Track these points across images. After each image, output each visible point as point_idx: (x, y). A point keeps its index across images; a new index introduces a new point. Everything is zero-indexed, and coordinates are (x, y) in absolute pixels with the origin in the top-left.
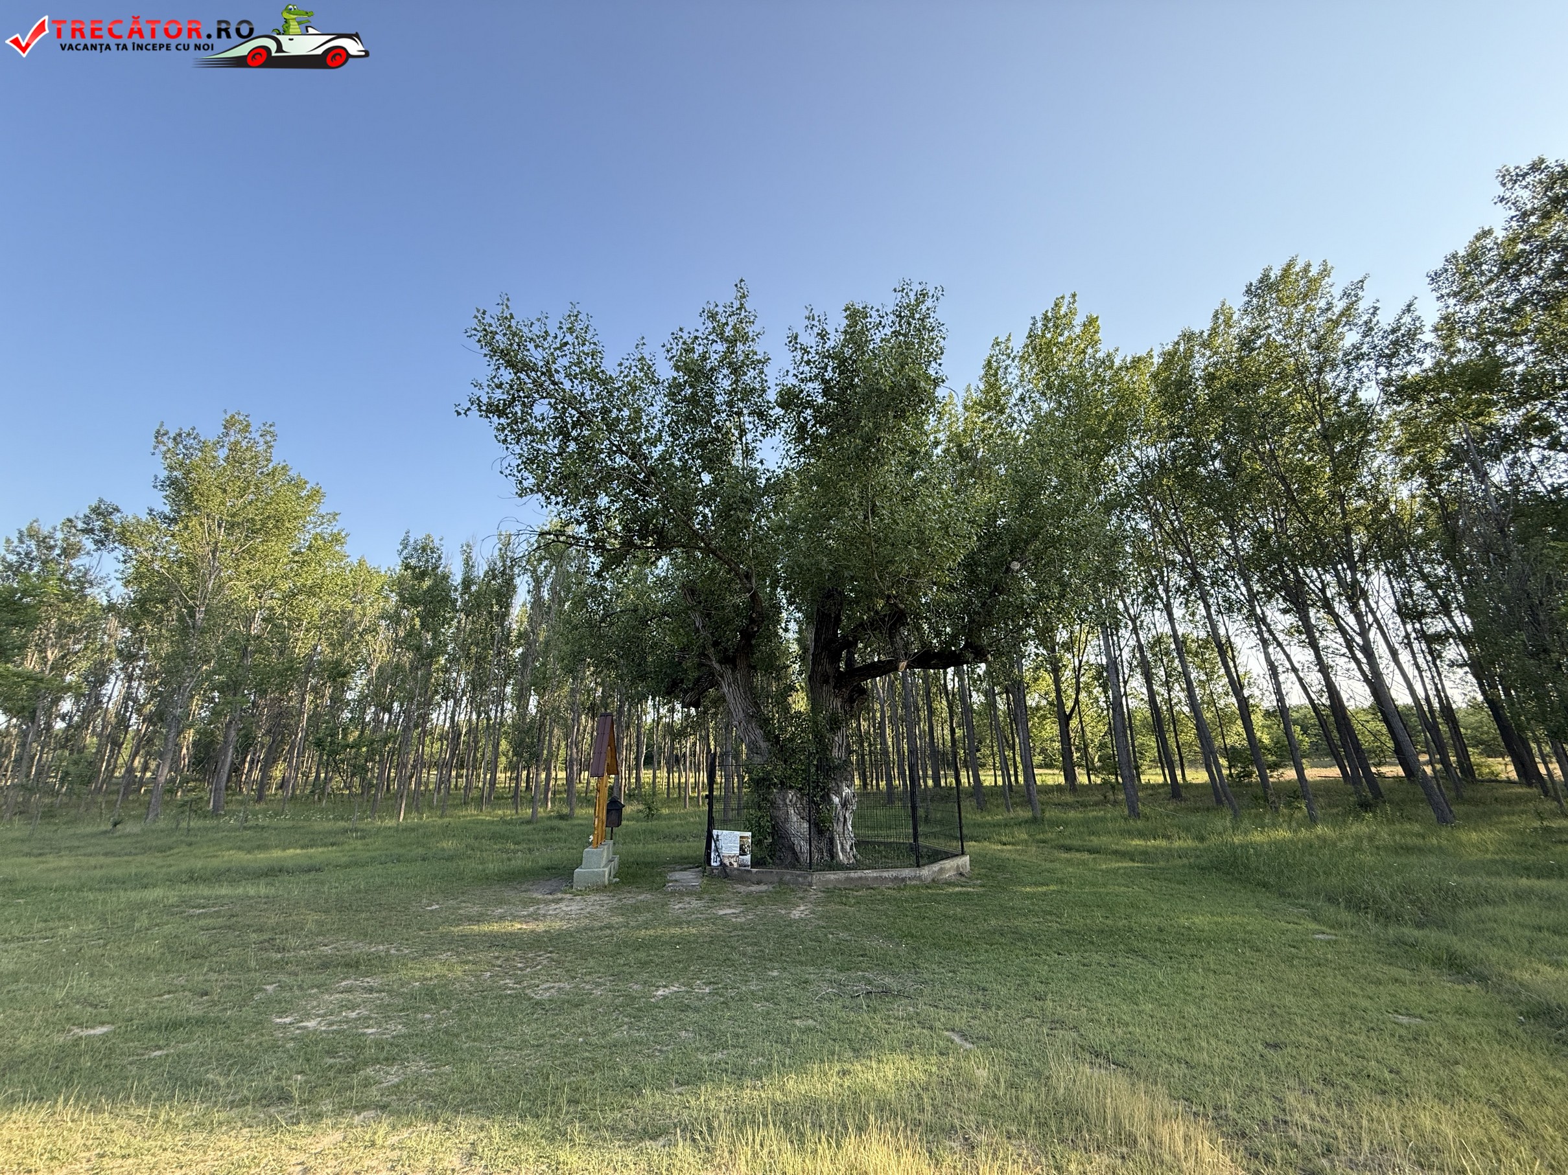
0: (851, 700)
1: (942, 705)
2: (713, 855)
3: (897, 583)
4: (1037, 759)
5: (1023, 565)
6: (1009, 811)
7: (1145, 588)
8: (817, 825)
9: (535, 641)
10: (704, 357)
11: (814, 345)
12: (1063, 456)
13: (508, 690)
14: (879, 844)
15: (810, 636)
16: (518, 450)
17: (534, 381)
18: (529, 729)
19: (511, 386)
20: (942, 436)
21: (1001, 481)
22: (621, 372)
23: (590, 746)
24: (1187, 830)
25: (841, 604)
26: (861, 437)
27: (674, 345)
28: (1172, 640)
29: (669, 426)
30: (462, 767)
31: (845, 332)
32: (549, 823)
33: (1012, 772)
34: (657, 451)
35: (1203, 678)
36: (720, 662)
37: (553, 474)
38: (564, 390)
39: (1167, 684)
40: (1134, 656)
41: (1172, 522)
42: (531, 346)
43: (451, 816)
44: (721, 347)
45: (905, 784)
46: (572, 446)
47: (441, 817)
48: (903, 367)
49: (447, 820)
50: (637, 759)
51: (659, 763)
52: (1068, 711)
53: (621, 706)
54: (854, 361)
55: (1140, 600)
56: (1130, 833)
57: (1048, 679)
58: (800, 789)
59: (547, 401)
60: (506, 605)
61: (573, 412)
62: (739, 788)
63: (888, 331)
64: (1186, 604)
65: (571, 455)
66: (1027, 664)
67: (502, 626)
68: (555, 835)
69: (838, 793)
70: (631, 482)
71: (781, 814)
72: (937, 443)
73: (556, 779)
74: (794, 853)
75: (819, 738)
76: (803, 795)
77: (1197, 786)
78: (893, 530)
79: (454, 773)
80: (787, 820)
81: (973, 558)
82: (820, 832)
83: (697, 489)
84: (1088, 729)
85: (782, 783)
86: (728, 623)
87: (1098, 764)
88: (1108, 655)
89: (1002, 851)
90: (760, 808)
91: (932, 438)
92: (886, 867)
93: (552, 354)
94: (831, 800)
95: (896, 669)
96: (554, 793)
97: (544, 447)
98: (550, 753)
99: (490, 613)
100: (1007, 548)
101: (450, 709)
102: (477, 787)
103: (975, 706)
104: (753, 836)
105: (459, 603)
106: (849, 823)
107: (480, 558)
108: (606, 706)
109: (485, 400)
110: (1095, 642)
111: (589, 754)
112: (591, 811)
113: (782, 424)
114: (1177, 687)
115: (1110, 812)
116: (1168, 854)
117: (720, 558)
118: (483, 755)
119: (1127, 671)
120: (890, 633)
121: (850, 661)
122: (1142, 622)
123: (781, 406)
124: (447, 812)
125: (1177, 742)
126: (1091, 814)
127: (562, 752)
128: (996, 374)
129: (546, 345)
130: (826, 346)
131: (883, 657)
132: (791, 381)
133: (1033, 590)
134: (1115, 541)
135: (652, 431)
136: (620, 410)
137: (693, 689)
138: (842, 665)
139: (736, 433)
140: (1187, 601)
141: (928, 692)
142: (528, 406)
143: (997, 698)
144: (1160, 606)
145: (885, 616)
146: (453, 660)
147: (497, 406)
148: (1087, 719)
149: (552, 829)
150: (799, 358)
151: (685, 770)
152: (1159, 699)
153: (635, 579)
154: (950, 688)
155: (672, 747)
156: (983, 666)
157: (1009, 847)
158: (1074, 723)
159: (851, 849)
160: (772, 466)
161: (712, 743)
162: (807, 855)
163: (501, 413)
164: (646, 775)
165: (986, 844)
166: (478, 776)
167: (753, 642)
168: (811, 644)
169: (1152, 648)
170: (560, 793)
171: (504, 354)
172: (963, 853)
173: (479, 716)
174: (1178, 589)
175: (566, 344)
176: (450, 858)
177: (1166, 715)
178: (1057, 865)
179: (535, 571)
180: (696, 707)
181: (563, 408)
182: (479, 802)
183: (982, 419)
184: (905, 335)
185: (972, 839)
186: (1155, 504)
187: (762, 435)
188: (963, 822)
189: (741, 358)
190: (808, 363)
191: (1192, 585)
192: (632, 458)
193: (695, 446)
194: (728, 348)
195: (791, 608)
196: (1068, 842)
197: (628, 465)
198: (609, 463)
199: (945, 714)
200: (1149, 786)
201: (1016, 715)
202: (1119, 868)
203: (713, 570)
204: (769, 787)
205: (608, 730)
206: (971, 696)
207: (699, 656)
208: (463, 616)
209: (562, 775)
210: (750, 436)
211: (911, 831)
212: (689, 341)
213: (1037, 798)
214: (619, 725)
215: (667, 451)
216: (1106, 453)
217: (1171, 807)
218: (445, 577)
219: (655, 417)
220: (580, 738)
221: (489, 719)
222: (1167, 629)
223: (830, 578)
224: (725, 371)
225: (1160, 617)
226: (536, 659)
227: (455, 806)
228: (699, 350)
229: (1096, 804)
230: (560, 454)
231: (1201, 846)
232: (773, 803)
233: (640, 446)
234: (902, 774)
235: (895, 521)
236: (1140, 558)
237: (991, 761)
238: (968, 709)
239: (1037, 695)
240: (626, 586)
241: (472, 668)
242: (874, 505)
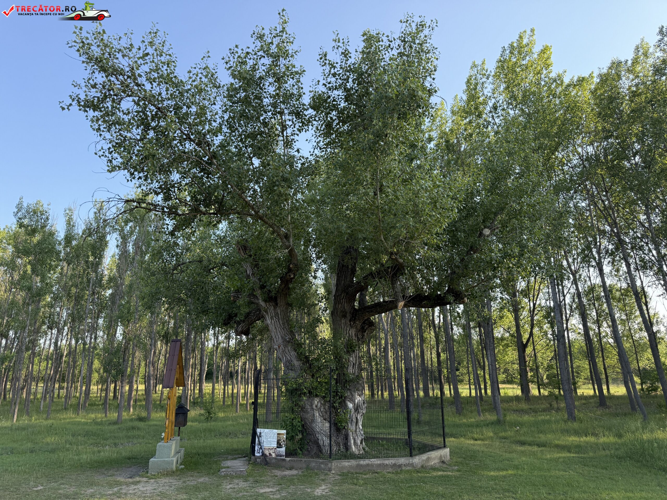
0: (363, 330)
1: (430, 335)
2: (256, 448)
3: (398, 243)
4: (502, 377)
5: (492, 230)
6: (480, 415)
7: (583, 250)
8: (336, 424)
9: (122, 284)
10: (254, 68)
11: (339, 62)
12: (524, 150)
13: (101, 321)
14: (383, 439)
15: (333, 281)
16: (108, 136)
17: (122, 83)
18: (116, 352)
19: (104, 87)
20: (434, 134)
21: (477, 168)
22: (190, 78)
23: (164, 365)
24: (610, 429)
25: (356, 259)
26: (373, 133)
27: (231, 59)
28: (602, 289)
29: (227, 121)
30: (63, 381)
31: (363, 52)
32: (131, 424)
33: (482, 386)
34: (218, 140)
35: (624, 317)
36: (265, 301)
37: (136, 155)
38: (145, 91)
39: (598, 323)
40: (574, 301)
41: (603, 201)
42: (119, 56)
43: (54, 419)
44: (267, 61)
45: (403, 394)
46: (151, 134)
47: (47, 419)
48: (405, 80)
49: (50, 422)
50: (200, 375)
51: (217, 378)
52: (525, 341)
53: (188, 335)
54: (369, 75)
55: (579, 260)
56: (567, 432)
57: (509, 317)
58: (324, 397)
59: (131, 99)
60: (99, 255)
61: (152, 108)
62: (278, 396)
63: (395, 52)
64: (613, 263)
65: (150, 141)
66: (495, 306)
67: (96, 272)
68: (136, 433)
69: (352, 401)
70: (198, 164)
71: (309, 416)
72: (430, 140)
73: (137, 390)
74: (319, 446)
75: (338, 358)
76: (325, 402)
77: (618, 398)
78: (396, 204)
79: (57, 386)
80: (313, 421)
81: (454, 226)
82: (338, 430)
83: (248, 170)
84: (539, 355)
85: (310, 392)
86: (272, 271)
87: (546, 381)
88: (555, 300)
89: (474, 445)
90: (293, 411)
91: (427, 135)
92: (387, 457)
93: (136, 62)
94: (346, 406)
95: (396, 307)
96: (136, 401)
97: (129, 135)
98: (133, 371)
99: (87, 262)
100: (481, 219)
101: (54, 336)
102: (75, 397)
103: (455, 337)
104: (287, 433)
105: (62, 254)
106: (360, 423)
107: (79, 220)
108: (177, 334)
109: (82, 97)
110: (545, 290)
111: (163, 371)
112: (164, 414)
113: (314, 122)
114: (605, 324)
115: (554, 416)
116: (595, 447)
117: (266, 223)
118: (80, 372)
119: (568, 312)
120: (392, 281)
121: (362, 301)
122: (580, 275)
123: (312, 108)
124: (52, 415)
125: (604, 365)
126: (540, 418)
127: (142, 370)
128: (475, 89)
129: (131, 55)
130: (349, 62)
131: (386, 299)
132: (321, 89)
133: (500, 250)
134: (561, 215)
135: (214, 124)
136: (189, 107)
137: (244, 321)
138: (356, 304)
139: (279, 128)
140: (614, 260)
141: (420, 326)
142: (117, 102)
143: (473, 331)
144: (594, 264)
145: (388, 268)
146: (56, 298)
147: (93, 101)
148: (538, 347)
149: (133, 428)
150: (327, 71)
151: (237, 383)
152: (591, 333)
153: (201, 238)
154: (437, 322)
155: (228, 366)
156: (462, 306)
157: (479, 442)
158: (529, 350)
159: (361, 443)
160: (307, 155)
161: (258, 363)
162: (327, 448)
163: (96, 108)
164: (207, 387)
165: (462, 439)
166: (76, 388)
167: (291, 286)
168: (333, 289)
169: (587, 295)
170: (140, 401)
171: (98, 61)
172: (445, 446)
173: (77, 342)
174: (607, 251)
175: (147, 54)
176: (53, 451)
177: (596, 344)
178: (514, 455)
179: (123, 230)
180: (247, 334)
181: (144, 104)
182: (77, 408)
183: (465, 121)
184: (408, 56)
185: (452, 436)
186: (592, 188)
187: (299, 130)
188: (446, 423)
189: (283, 70)
190: (334, 75)
191: (617, 249)
192: (199, 144)
193: (247, 137)
194: (273, 62)
195: (319, 261)
196: (522, 438)
197: (196, 150)
198: (181, 148)
199: (433, 342)
200: (583, 397)
201: (486, 344)
202: (559, 458)
203: (260, 232)
204: (300, 396)
205: (177, 352)
206: (452, 329)
207: (249, 295)
208: (65, 264)
209: (142, 387)
210: (289, 131)
211: (406, 430)
212: (243, 56)
213: (502, 406)
214: (187, 349)
215: (226, 140)
216: (556, 149)
217: (599, 413)
218: (52, 234)
219: (216, 114)
220: (156, 359)
221: (85, 344)
222: (598, 281)
223: (348, 239)
224: (271, 80)
225: (594, 273)
226: (122, 298)
227: (58, 411)
228: (251, 63)
229: (544, 410)
230: (141, 140)
231: (619, 441)
232: (303, 408)
233: (205, 135)
234: (400, 386)
235: (397, 197)
236: (579, 227)
237: (467, 378)
238: (450, 339)
239: (502, 329)
240: (194, 243)
241: (72, 304)
242: (382, 185)
